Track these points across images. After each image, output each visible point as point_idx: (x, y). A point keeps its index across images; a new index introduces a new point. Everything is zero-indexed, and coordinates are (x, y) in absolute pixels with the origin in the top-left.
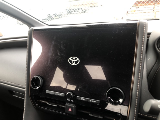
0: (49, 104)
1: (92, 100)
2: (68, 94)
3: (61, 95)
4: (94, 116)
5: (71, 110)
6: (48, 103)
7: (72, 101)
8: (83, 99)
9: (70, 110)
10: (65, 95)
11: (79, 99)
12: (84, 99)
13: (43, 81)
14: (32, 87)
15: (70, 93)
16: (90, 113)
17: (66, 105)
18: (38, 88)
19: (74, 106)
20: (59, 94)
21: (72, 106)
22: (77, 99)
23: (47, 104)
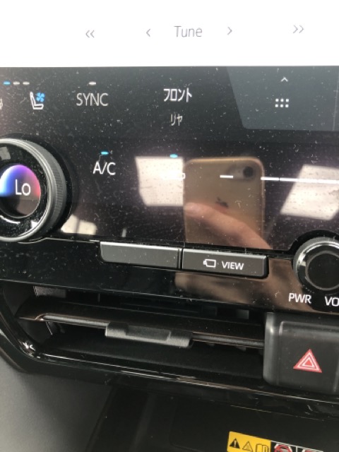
0: (120, 335)
6: (112, 327)
9: (308, 363)
17: (269, 329)
20: (219, 258)
23: (108, 333)
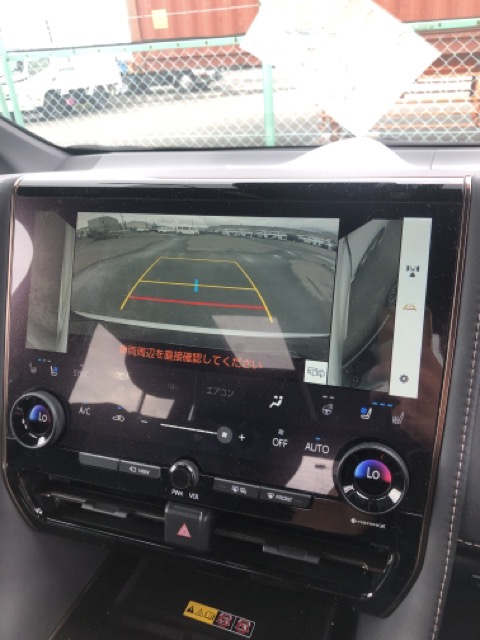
1: (276, 493)
2: (175, 471)
3: (148, 473)
4: (284, 555)
5: (187, 534)
6: (87, 503)
7: (194, 496)
8: (239, 488)
9: (184, 531)
10: (165, 472)
11: (222, 488)
12: (243, 491)
13: (65, 412)
14: (16, 438)
15: (185, 467)
16: (269, 544)
17: (166, 510)
18: (42, 441)
19: (201, 518)
20: (138, 467)
21: (193, 516)
22: (215, 487)
23: (84, 507)
